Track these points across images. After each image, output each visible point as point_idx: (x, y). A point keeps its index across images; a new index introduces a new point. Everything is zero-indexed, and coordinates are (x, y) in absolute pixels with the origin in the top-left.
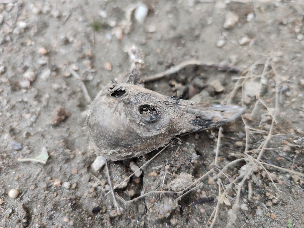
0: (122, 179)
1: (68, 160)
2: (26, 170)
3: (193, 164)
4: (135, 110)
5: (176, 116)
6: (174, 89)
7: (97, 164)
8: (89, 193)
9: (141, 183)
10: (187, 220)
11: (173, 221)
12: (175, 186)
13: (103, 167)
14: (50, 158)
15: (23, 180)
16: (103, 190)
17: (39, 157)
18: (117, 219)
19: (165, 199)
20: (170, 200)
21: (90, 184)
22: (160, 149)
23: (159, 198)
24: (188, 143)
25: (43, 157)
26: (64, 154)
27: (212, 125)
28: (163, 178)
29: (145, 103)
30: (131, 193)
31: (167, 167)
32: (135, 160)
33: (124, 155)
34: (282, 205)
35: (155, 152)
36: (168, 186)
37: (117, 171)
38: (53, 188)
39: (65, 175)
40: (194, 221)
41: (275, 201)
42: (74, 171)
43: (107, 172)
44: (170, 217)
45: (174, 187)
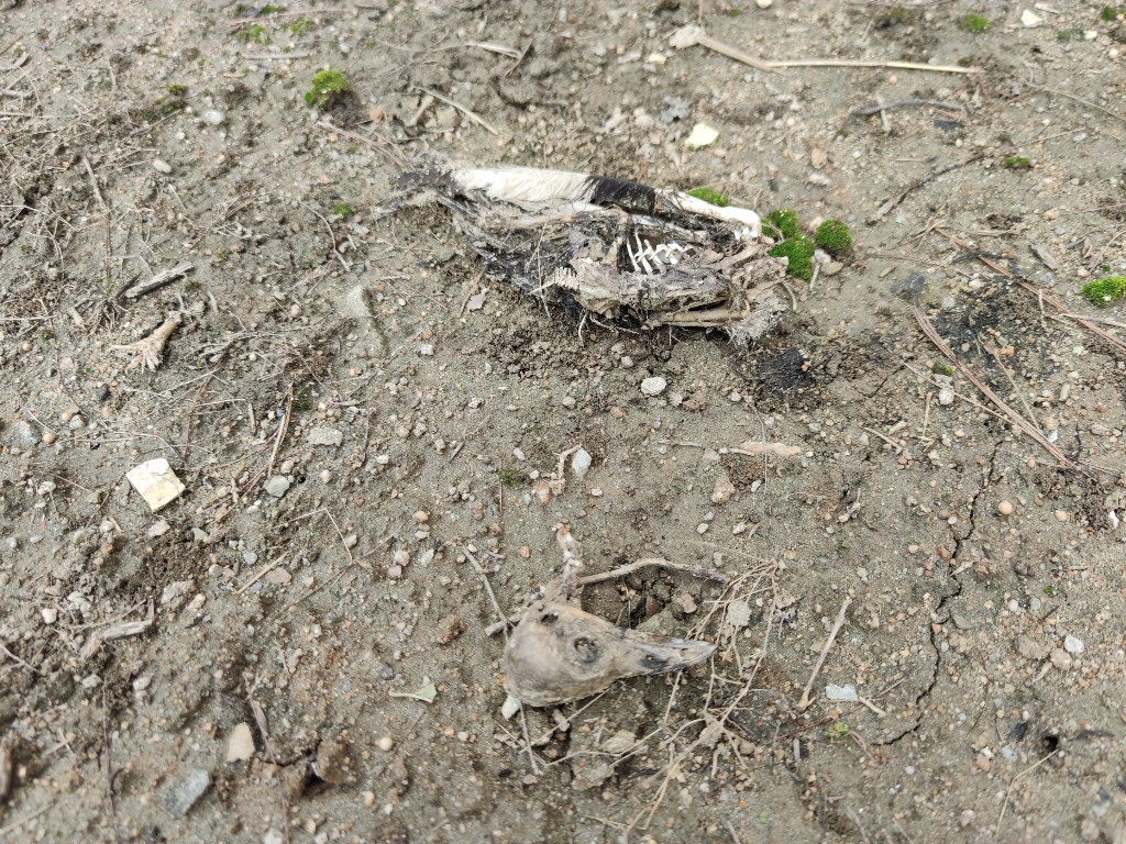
0: (543, 733)
1: (463, 700)
2: (400, 710)
3: (638, 719)
4: (570, 644)
5: (619, 654)
6: (623, 598)
7: (509, 708)
8: (495, 750)
9: (568, 739)
10: (625, 796)
11: (606, 795)
12: (612, 746)
13: (516, 715)
14: (439, 694)
15: (396, 725)
16: (515, 746)
17: (421, 692)
18: (531, 788)
19: (597, 763)
20: (605, 765)
21: (496, 736)
22: (597, 695)
23: (591, 762)
24: (634, 690)
25: (428, 693)
26: (460, 690)
27: (667, 669)
28: (598, 736)
29: (581, 634)
30: (553, 753)
31: (604, 720)
32: (561, 707)
33: (550, 700)
34: (757, 791)
35: (590, 698)
36: (603, 746)
37: (535, 720)
38: (443, 739)
39: (459, 721)
40: (635, 799)
41: (747, 784)
42: (473, 717)
43: (522, 721)
44: (603, 787)
45: (610, 748)
